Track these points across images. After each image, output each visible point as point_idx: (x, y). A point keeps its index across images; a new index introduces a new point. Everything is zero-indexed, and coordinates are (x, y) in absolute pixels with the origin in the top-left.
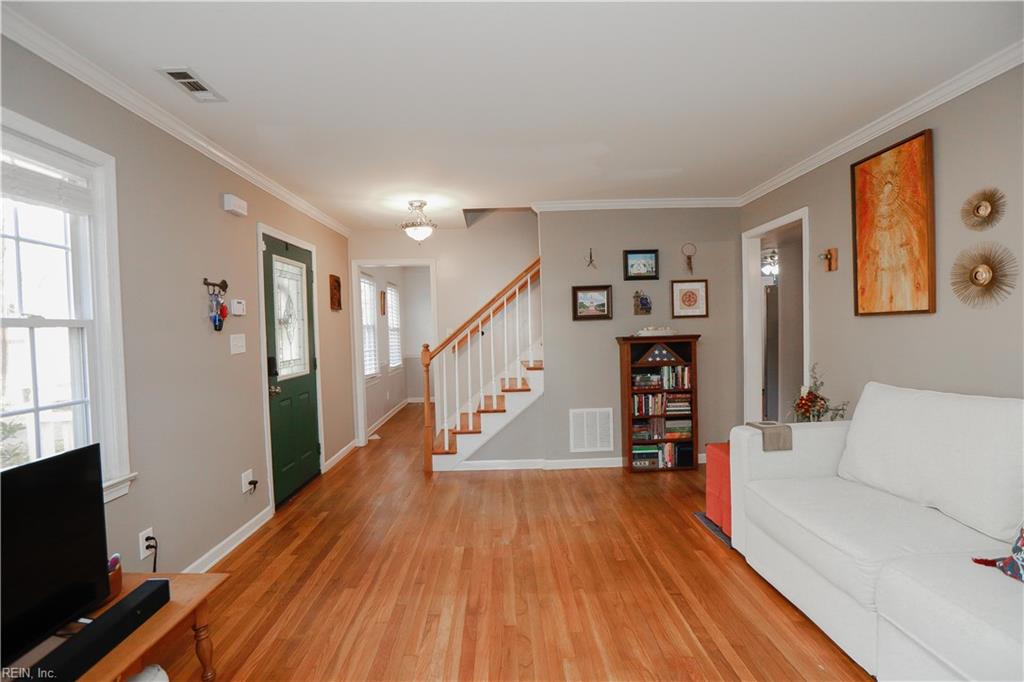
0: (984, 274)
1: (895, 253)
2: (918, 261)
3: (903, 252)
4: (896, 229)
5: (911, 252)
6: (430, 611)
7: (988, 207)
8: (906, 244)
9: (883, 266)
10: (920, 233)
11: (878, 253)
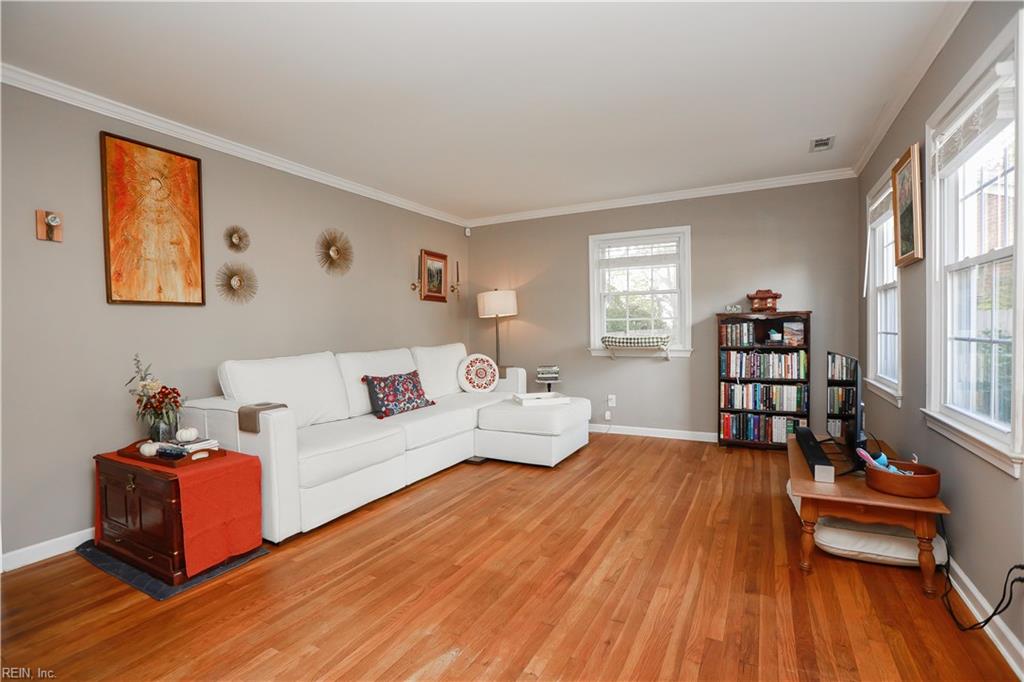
0: (235, 282)
1: (164, 247)
2: (189, 261)
3: (173, 249)
4: (166, 226)
5: (182, 251)
6: (613, 586)
7: (236, 239)
8: (178, 243)
9: (149, 256)
10: (192, 238)
11: (142, 242)
